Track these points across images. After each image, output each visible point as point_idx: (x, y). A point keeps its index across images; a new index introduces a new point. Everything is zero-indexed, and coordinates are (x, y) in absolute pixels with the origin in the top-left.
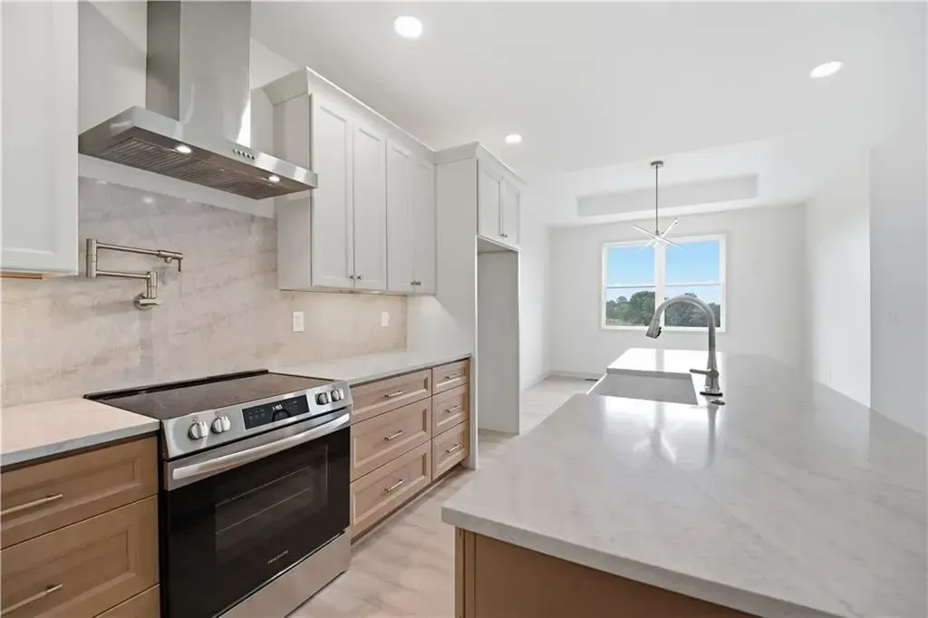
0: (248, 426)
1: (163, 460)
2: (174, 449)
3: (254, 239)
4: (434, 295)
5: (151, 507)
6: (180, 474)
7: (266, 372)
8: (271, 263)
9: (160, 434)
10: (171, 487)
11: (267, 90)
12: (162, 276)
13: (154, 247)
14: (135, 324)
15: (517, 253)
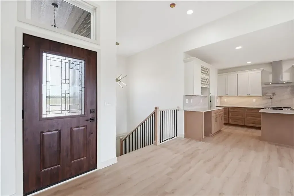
14: (270, 100)
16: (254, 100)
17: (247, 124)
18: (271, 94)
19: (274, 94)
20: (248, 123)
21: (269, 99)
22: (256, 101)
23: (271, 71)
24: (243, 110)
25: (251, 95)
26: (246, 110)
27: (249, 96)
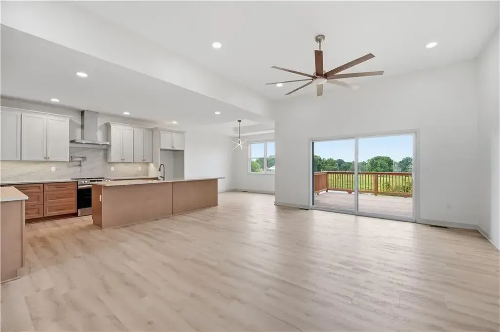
0: (90, 183)
1: (78, 185)
3: (102, 153)
4: (152, 162)
5: (76, 190)
6: (80, 187)
8: (106, 156)
9: (77, 182)
10: (79, 189)
11: (104, 125)
12: (83, 161)
13: (81, 156)
14: (79, 169)
15: (183, 151)
16: (53, 169)
17: (49, 214)
18: (81, 159)
19: (84, 158)
20: (49, 212)
21: (76, 166)
22: (56, 169)
23: (80, 123)
24: (39, 188)
25: (51, 159)
26: (47, 188)
27: (47, 161)
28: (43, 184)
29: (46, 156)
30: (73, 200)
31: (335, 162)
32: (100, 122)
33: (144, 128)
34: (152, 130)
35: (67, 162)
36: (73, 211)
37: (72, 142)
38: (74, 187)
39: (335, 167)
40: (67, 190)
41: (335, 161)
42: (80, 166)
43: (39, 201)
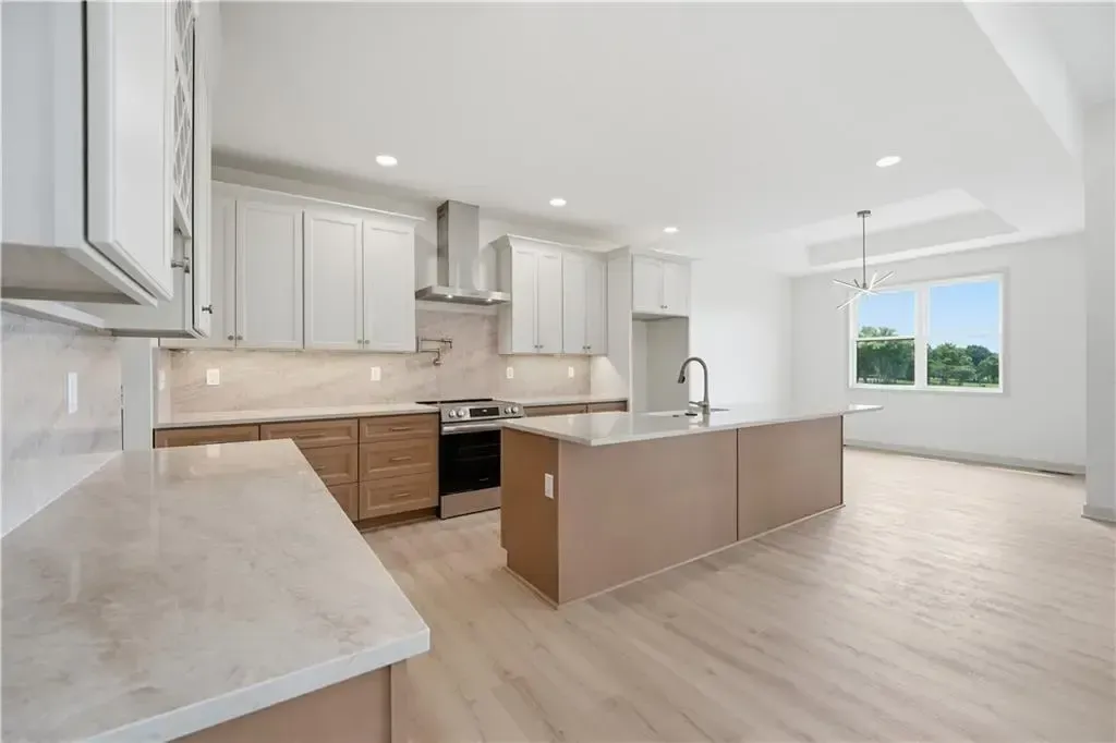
0: (471, 416)
1: (441, 423)
2: (444, 420)
3: (486, 327)
4: (606, 355)
5: (437, 439)
6: (446, 429)
7: (490, 400)
8: (495, 341)
9: (439, 413)
10: (443, 433)
11: (493, 244)
12: (444, 350)
13: (440, 337)
14: (433, 373)
15: (687, 318)
16: (376, 373)
17: (371, 510)
18: (440, 346)
19: (448, 343)
20: (373, 504)
21: (429, 364)
22: (383, 375)
23: (434, 241)
24: (348, 431)
25: (372, 347)
26: (367, 432)
27: (363, 352)
28: (359, 419)
29: (361, 338)
30: (427, 468)
31: (961, 353)
32: (486, 235)
33: (587, 252)
34: (605, 258)
35: (410, 353)
36: (429, 501)
37: (422, 295)
38: (431, 430)
39: (963, 368)
40: (417, 437)
41: (960, 349)
42: (437, 364)
43: (347, 472)
